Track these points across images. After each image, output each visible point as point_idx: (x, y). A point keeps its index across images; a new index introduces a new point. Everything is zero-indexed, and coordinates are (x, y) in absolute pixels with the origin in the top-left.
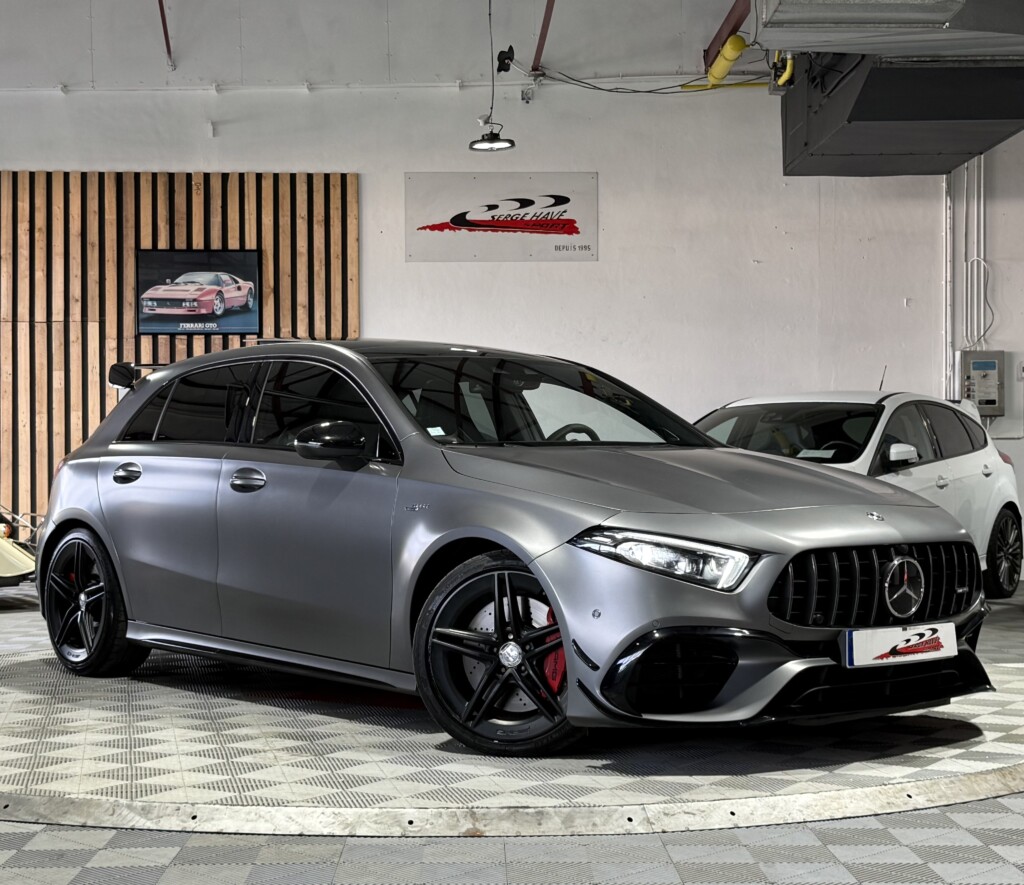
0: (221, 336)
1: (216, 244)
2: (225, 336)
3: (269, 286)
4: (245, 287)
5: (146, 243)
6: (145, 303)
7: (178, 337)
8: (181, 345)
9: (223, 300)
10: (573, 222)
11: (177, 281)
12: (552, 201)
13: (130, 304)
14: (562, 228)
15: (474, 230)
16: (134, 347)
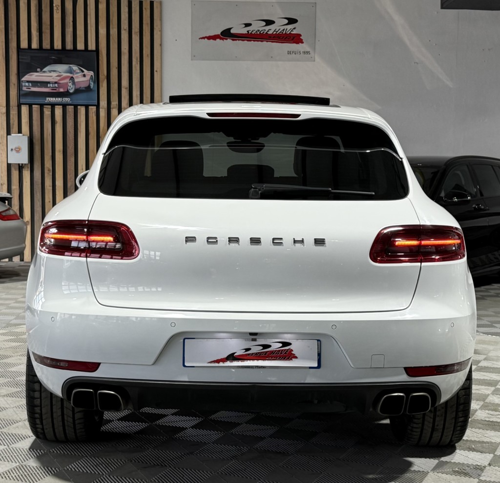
0: (73, 107)
1: (69, 46)
2: (76, 106)
3: (104, 75)
4: (89, 75)
5: (24, 44)
6: (24, 84)
7: (45, 106)
8: (47, 112)
9: (74, 83)
10: (300, 35)
11: (44, 70)
12: (286, 21)
13: (14, 84)
14: (293, 39)
15: (236, 40)
16: (17, 113)
